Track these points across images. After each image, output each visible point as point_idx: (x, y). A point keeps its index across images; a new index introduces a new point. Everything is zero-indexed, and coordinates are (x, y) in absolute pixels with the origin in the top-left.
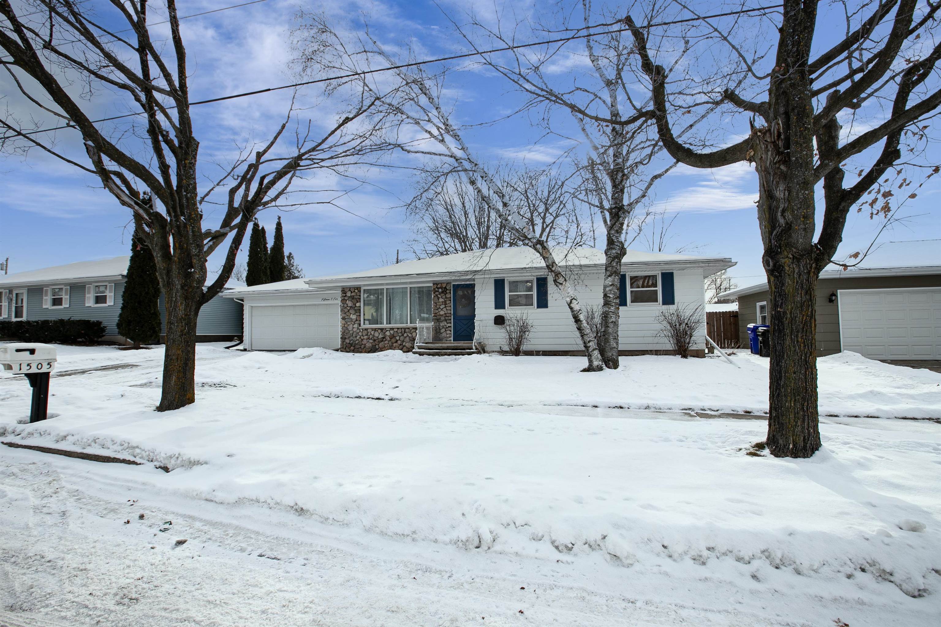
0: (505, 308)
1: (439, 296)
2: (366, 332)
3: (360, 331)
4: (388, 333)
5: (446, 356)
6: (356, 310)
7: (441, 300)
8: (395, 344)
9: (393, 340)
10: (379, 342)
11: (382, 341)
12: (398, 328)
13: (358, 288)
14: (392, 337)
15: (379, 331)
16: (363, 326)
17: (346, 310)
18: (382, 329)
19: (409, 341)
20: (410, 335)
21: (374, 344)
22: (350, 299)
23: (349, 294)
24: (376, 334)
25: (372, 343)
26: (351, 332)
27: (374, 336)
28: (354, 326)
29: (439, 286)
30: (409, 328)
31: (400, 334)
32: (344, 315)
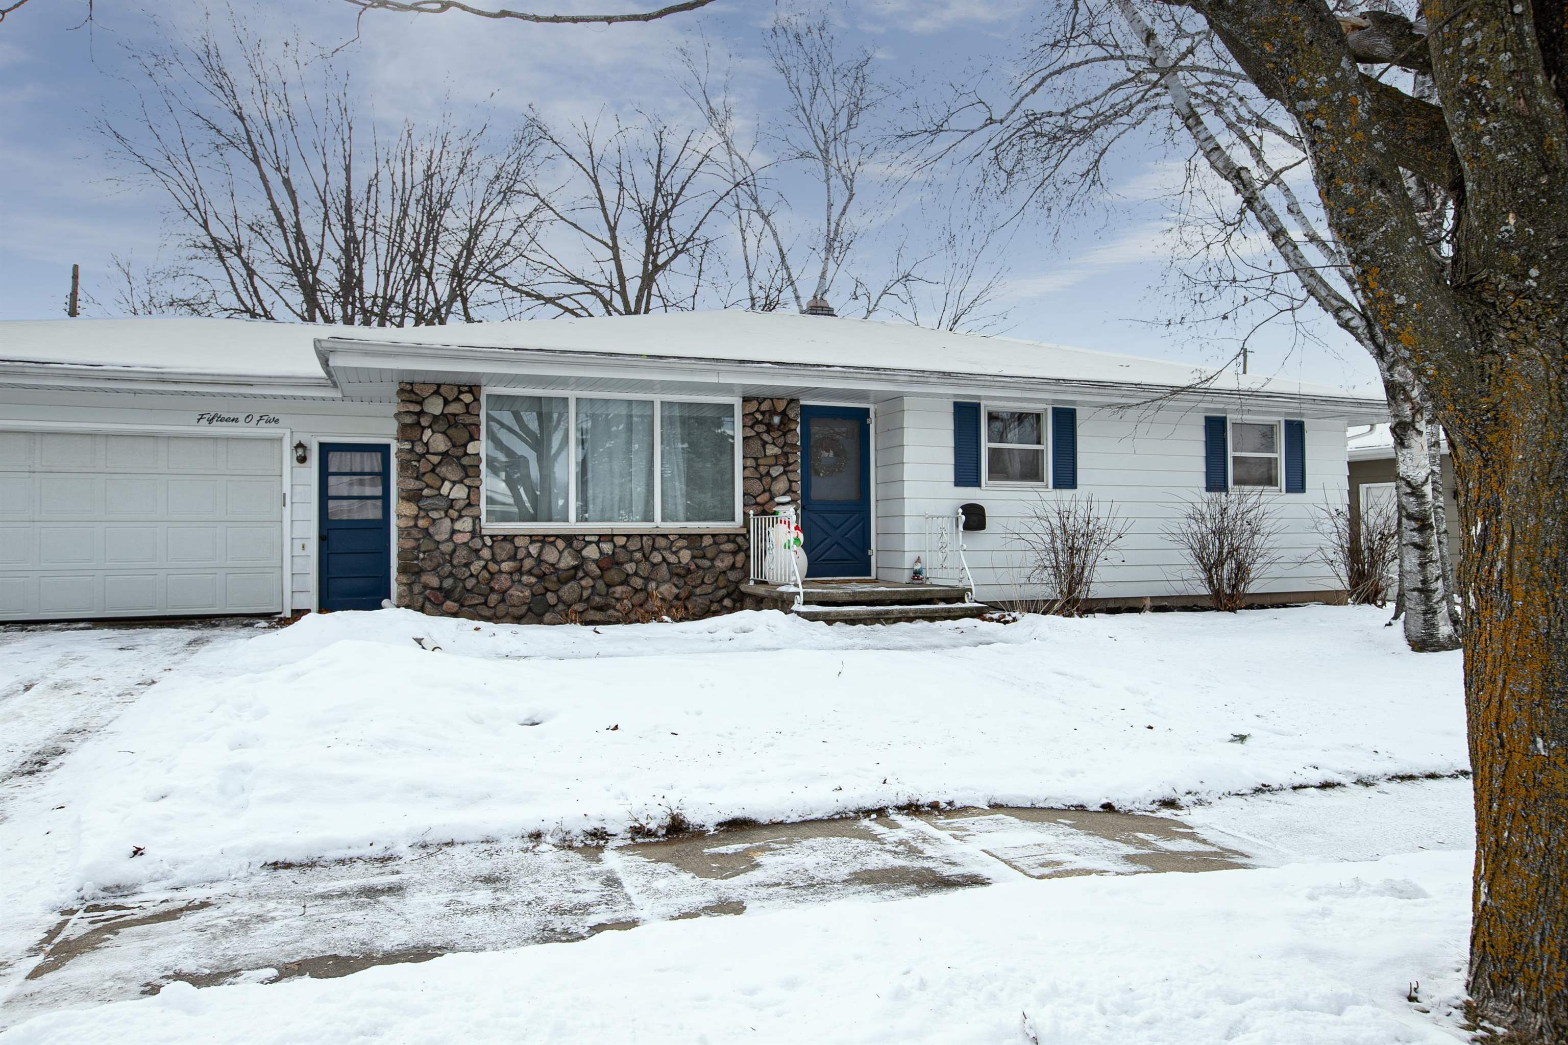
0: (979, 485)
1: (766, 437)
2: (508, 546)
3: (484, 545)
4: (591, 552)
5: (903, 624)
6: (464, 468)
7: (772, 450)
8: (619, 589)
9: (613, 575)
10: (562, 582)
11: (573, 578)
12: (628, 536)
13: (473, 389)
14: (608, 563)
15: (561, 544)
16: (490, 527)
17: (424, 467)
18: (569, 539)
19: (667, 577)
20: (672, 559)
21: (539, 589)
22: (442, 425)
23: (435, 407)
24: (550, 555)
25: (530, 586)
26: (446, 548)
27: (539, 560)
28: (458, 526)
29: (765, 406)
30: (665, 536)
31: (638, 555)
32: (413, 484)
